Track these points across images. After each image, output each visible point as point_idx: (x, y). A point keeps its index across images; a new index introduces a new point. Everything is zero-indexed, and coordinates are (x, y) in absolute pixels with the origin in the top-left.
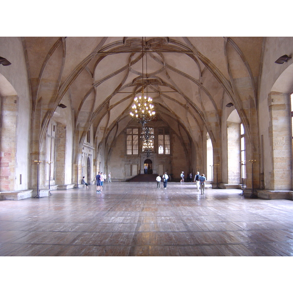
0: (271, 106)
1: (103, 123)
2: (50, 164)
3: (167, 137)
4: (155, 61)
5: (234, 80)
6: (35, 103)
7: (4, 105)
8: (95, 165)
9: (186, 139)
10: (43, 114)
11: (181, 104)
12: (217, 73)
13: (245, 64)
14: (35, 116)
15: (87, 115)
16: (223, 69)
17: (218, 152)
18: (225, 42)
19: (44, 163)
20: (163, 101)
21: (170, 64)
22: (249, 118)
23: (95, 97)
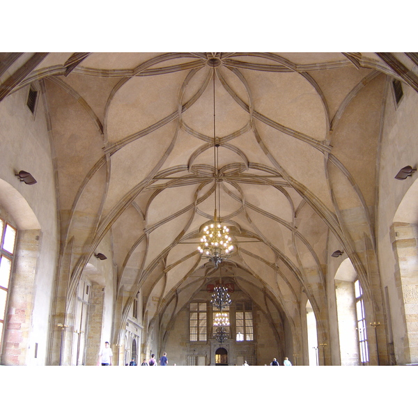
0: (396, 241)
1: (157, 291)
2: (79, 334)
3: (248, 315)
4: (230, 198)
5: (341, 212)
6: (64, 244)
7: (22, 243)
8: (143, 352)
9: (276, 318)
10: (73, 260)
11: (268, 263)
12: (317, 203)
13: (355, 188)
14: (63, 262)
15: (135, 274)
16: (324, 197)
17: (323, 326)
18: (325, 160)
19: (72, 329)
20: (242, 260)
21: (251, 202)
22: (365, 264)
23: (147, 248)
